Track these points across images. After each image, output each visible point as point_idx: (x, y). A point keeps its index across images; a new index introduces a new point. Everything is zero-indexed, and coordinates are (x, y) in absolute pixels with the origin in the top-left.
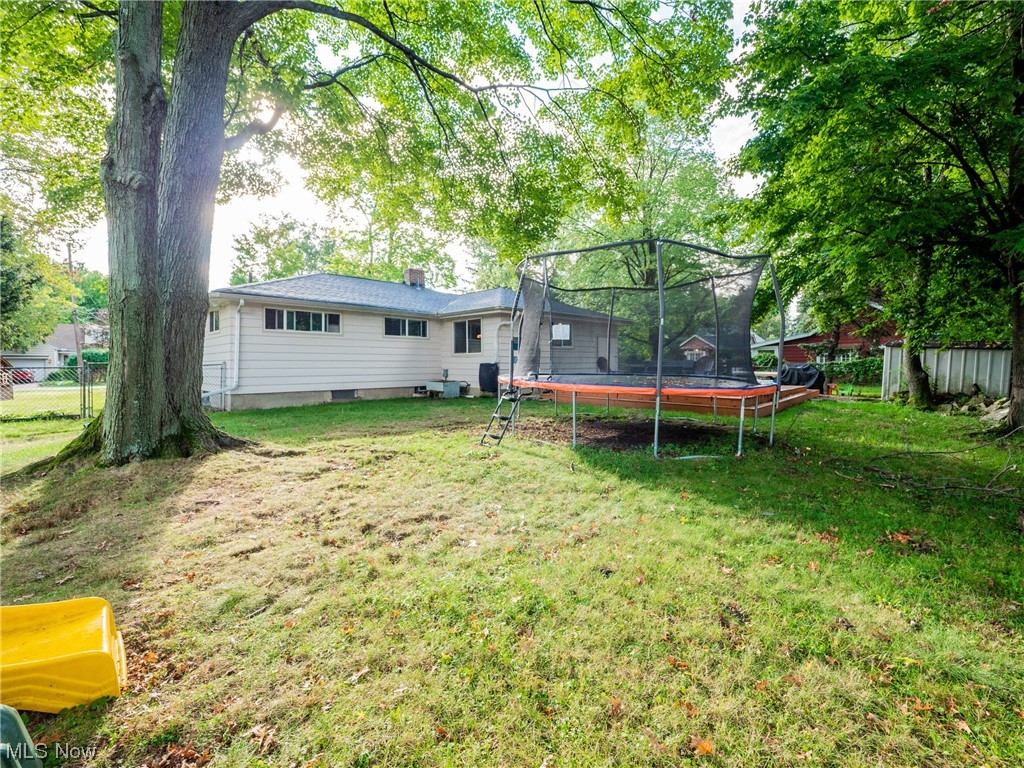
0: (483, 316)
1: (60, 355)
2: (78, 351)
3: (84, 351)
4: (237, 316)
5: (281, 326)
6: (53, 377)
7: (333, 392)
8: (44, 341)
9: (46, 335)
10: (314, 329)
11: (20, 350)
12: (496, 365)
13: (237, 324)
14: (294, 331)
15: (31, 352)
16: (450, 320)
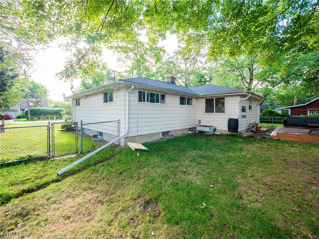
0: (226, 96)
1: (21, 109)
2: (28, 108)
3: (30, 108)
4: (127, 95)
5: (144, 101)
6: (19, 117)
7: (163, 133)
8: (15, 105)
9: (16, 102)
10: (156, 102)
11: (7, 107)
12: (237, 119)
13: (127, 99)
14: (149, 103)
15: (11, 108)
16: (203, 98)
